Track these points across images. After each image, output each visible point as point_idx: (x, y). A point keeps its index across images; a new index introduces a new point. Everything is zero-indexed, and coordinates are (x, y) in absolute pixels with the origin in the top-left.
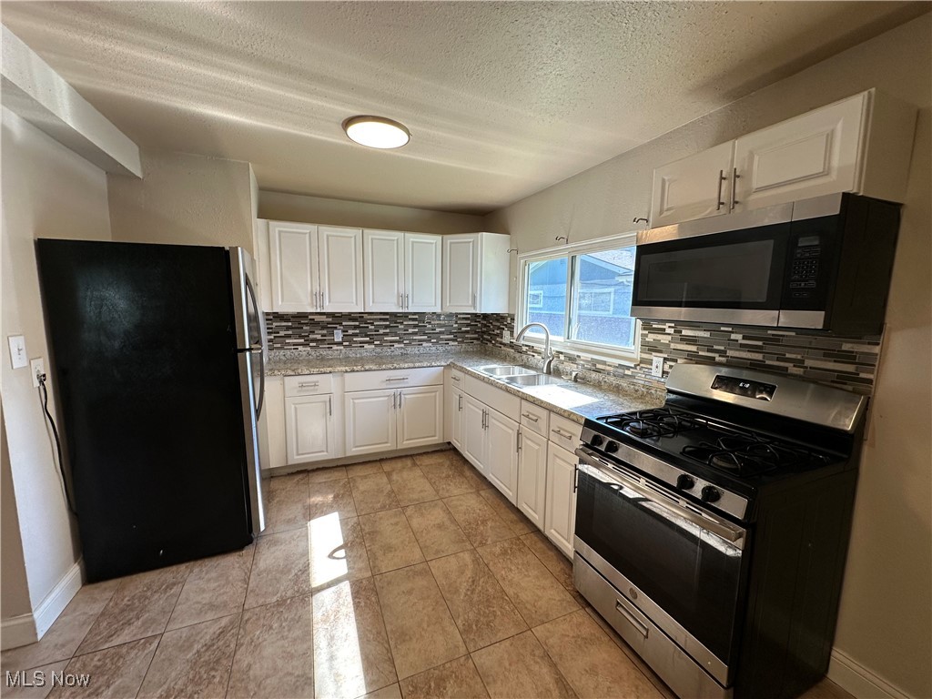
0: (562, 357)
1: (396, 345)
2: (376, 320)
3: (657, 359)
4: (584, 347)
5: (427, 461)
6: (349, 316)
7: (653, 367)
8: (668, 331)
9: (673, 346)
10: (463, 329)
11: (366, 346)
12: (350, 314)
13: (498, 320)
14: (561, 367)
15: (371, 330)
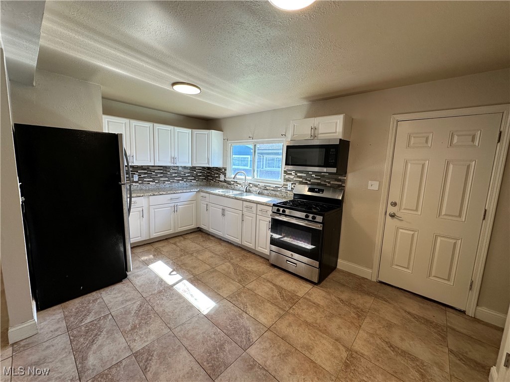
0: (251, 185)
1: (166, 183)
2: (156, 170)
3: (289, 184)
4: (261, 181)
5: (190, 236)
6: (142, 168)
7: (288, 187)
8: (293, 174)
9: (294, 179)
10: (198, 174)
11: (151, 183)
12: (142, 166)
13: (217, 170)
14: (251, 189)
15: (153, 175)
